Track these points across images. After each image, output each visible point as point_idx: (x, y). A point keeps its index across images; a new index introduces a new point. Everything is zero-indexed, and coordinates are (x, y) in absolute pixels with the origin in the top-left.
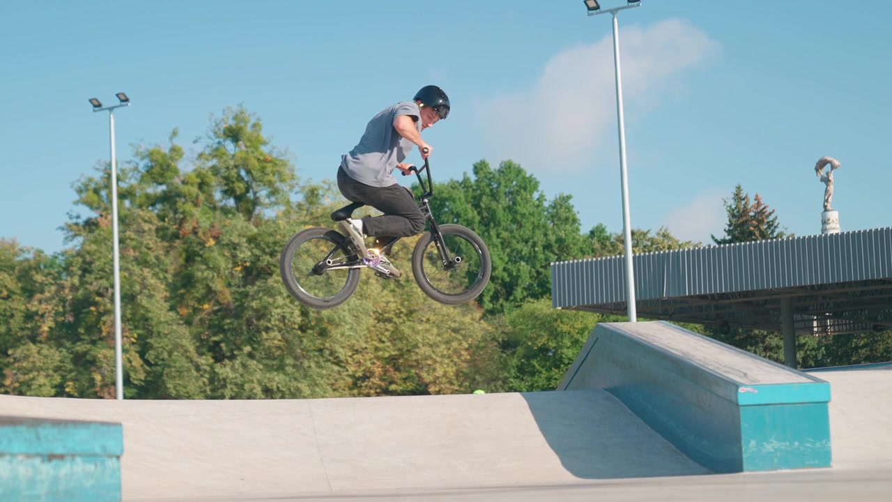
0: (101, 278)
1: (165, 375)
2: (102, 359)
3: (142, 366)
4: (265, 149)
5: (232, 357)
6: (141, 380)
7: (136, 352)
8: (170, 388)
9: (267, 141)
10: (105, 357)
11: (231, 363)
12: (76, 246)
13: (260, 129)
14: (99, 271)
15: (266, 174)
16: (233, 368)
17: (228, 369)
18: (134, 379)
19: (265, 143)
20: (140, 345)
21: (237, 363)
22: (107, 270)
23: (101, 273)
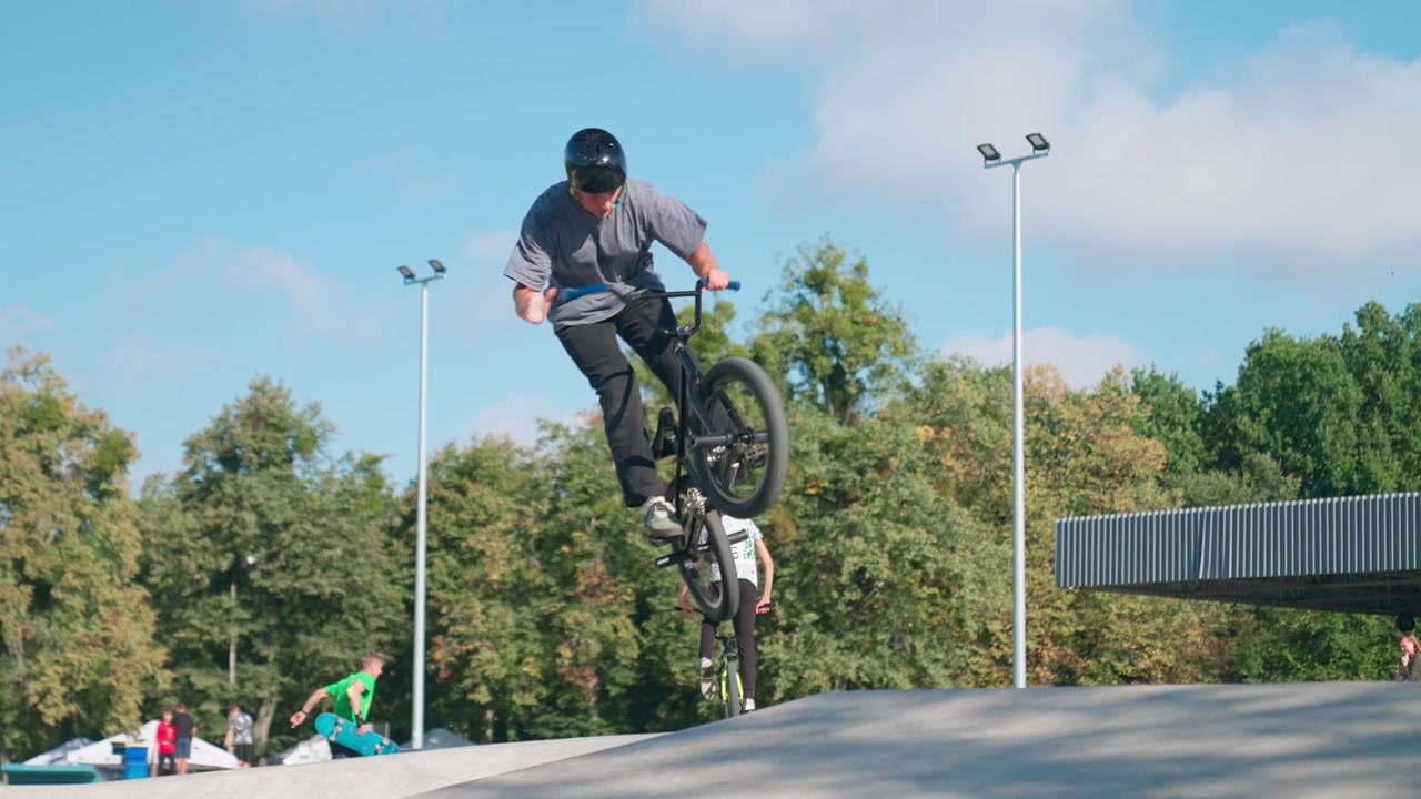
0: (580, 504)
1: (669, 653)
2: (572, 627)
3: (635, 637)
4: (869, 305)
5: (789, 629)
6: (633, 659)
7: (630, 616)
8: (675, 673)
9: (877, 294)
10: (578, 623)
11: (787, 638)
12: (550, 454)
13: (866, 274)
14: (578, 492)
15: (864, 345)
16: (787, 645)
17: (779, 647)
18: (622, 657)
19: (872, 296)
20: (638, 607)
21: (797, 637)
22: (591, 491)
23: (581, 495)
